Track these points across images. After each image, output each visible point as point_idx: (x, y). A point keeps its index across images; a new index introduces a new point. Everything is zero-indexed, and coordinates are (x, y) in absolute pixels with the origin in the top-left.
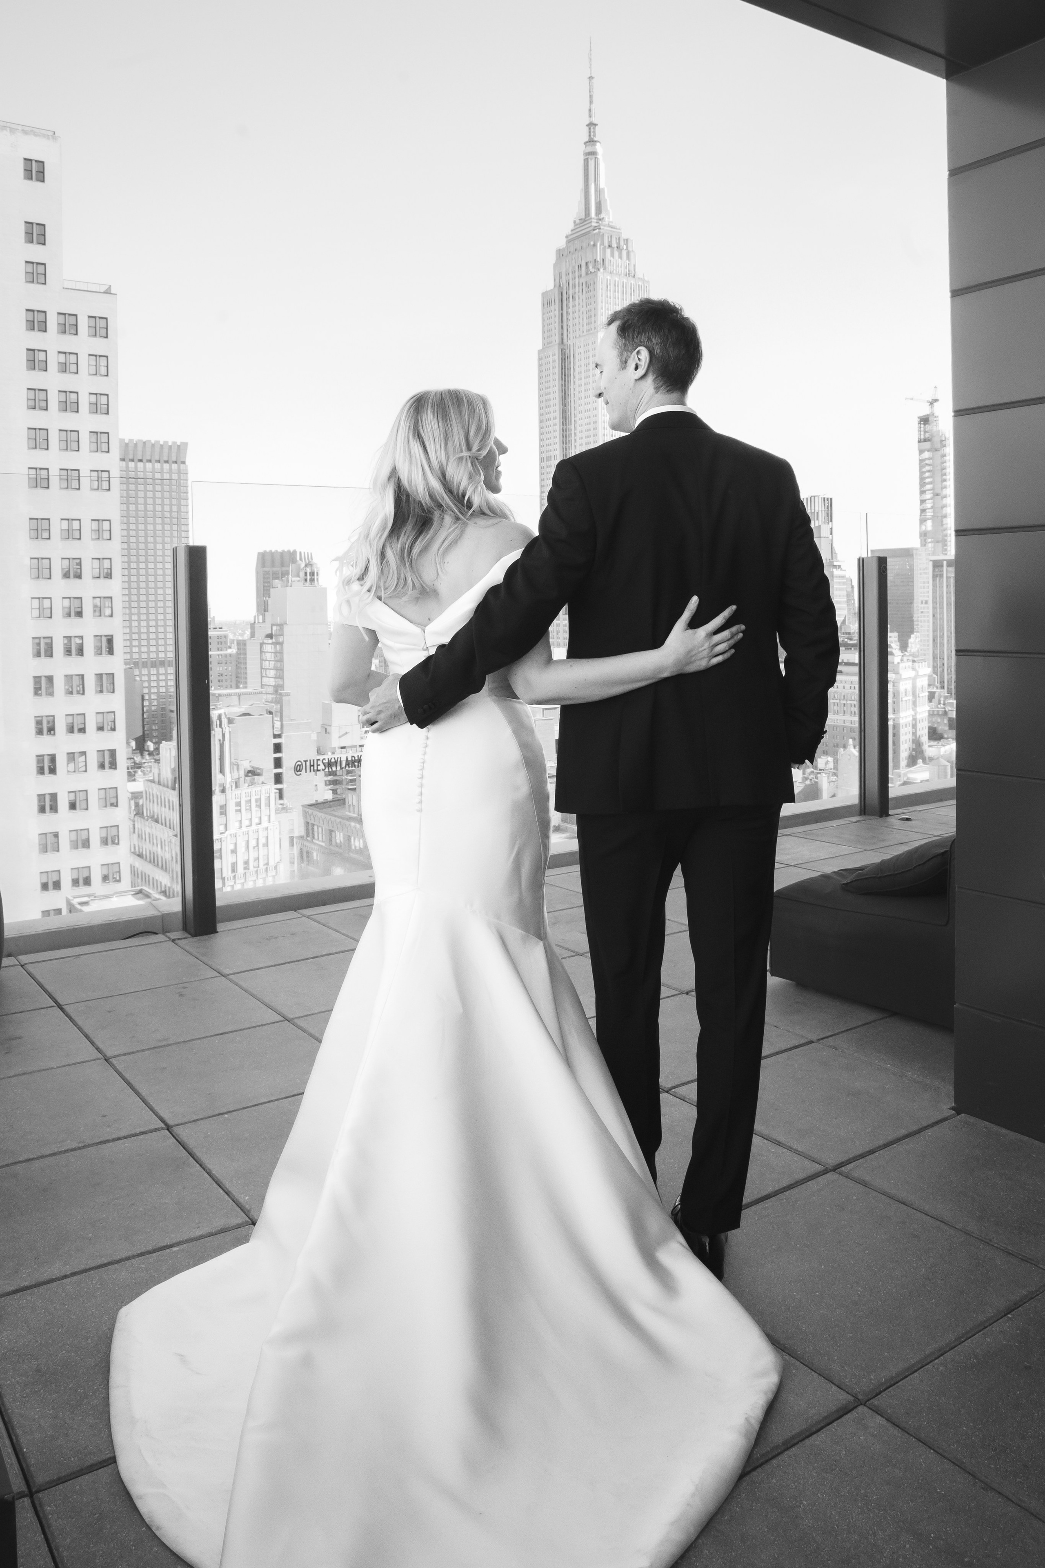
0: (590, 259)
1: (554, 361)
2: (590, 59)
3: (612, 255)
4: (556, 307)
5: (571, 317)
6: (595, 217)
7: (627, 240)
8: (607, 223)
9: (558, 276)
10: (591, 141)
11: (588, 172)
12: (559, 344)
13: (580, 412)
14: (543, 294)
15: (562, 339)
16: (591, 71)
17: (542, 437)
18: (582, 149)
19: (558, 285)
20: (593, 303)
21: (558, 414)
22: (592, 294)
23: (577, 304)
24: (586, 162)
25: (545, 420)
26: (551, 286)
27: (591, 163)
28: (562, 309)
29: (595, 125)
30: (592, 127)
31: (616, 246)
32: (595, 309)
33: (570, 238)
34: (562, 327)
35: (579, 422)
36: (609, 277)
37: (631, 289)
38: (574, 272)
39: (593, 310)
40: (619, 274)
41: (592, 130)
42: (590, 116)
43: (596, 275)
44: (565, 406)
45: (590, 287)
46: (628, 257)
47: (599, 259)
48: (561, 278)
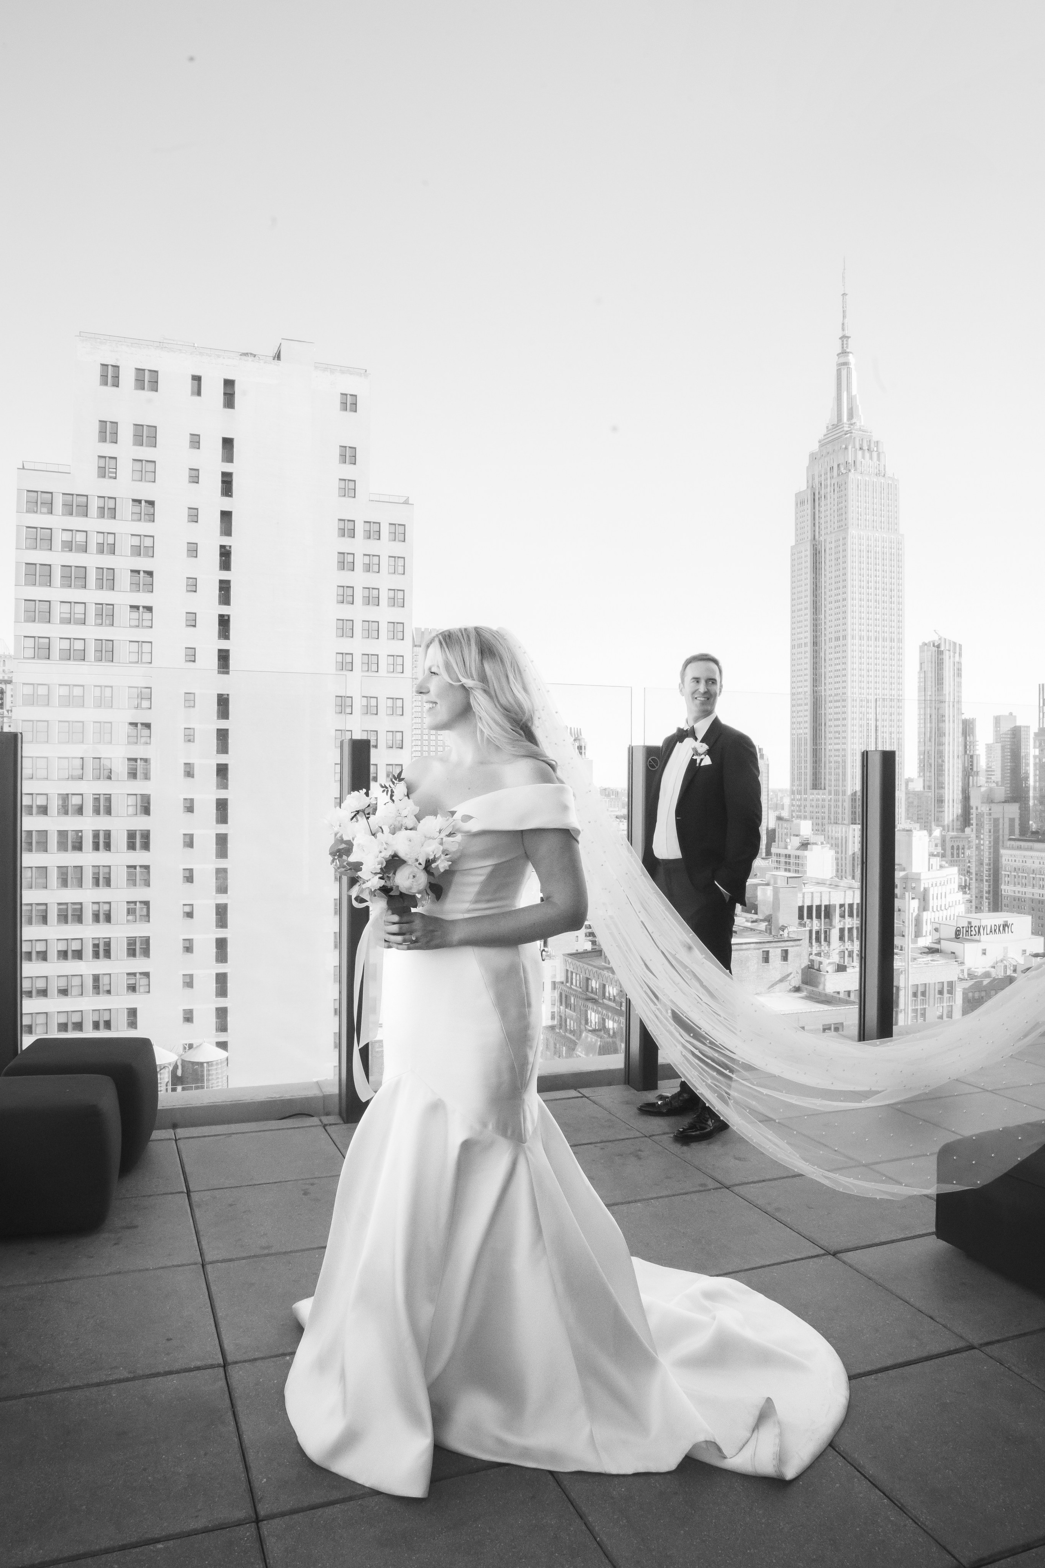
0: (842, 461)
1: (806, 556)
2: (844, 278)
3: (863, 457)
4: (808, 506)
5: (822, 515)
6: (848, 422)
7: (877, 442)
8: (858, 427)
9: (812, 477)
10: (844, 353)
11: (841, 381)
12: (811, 540)
13: (831, 603)
14: (796, 494)
15: (814, 536)
16: (844, 288)
17: (794, 626)
18: (834, 360)
19: (810, 486)
20: (844, 502)
21: (809, 605)
22: (843, 493)
23: (829, 503)
24: (839, 372)
25: (796, 611)
26: (804, 487)
27: (844, 373)
28: (814, 508)
29: (848, 337)
30: (845, 340)
31: (867, 448)
32: (846, 507)
33: (822, 442)
34: (814, 524)
35: (828, 612)
36: (859, 478)
37: (881, 487)
38: (826, 474)
39: (844, 508)
40: (869, 474)
41: (845, 342)
42: (843, 330)
43: (848, 476)
44: (816, 597)
45: (841, 487)
46: (879, 459)
47: (850, 461)
48: (813, 479)
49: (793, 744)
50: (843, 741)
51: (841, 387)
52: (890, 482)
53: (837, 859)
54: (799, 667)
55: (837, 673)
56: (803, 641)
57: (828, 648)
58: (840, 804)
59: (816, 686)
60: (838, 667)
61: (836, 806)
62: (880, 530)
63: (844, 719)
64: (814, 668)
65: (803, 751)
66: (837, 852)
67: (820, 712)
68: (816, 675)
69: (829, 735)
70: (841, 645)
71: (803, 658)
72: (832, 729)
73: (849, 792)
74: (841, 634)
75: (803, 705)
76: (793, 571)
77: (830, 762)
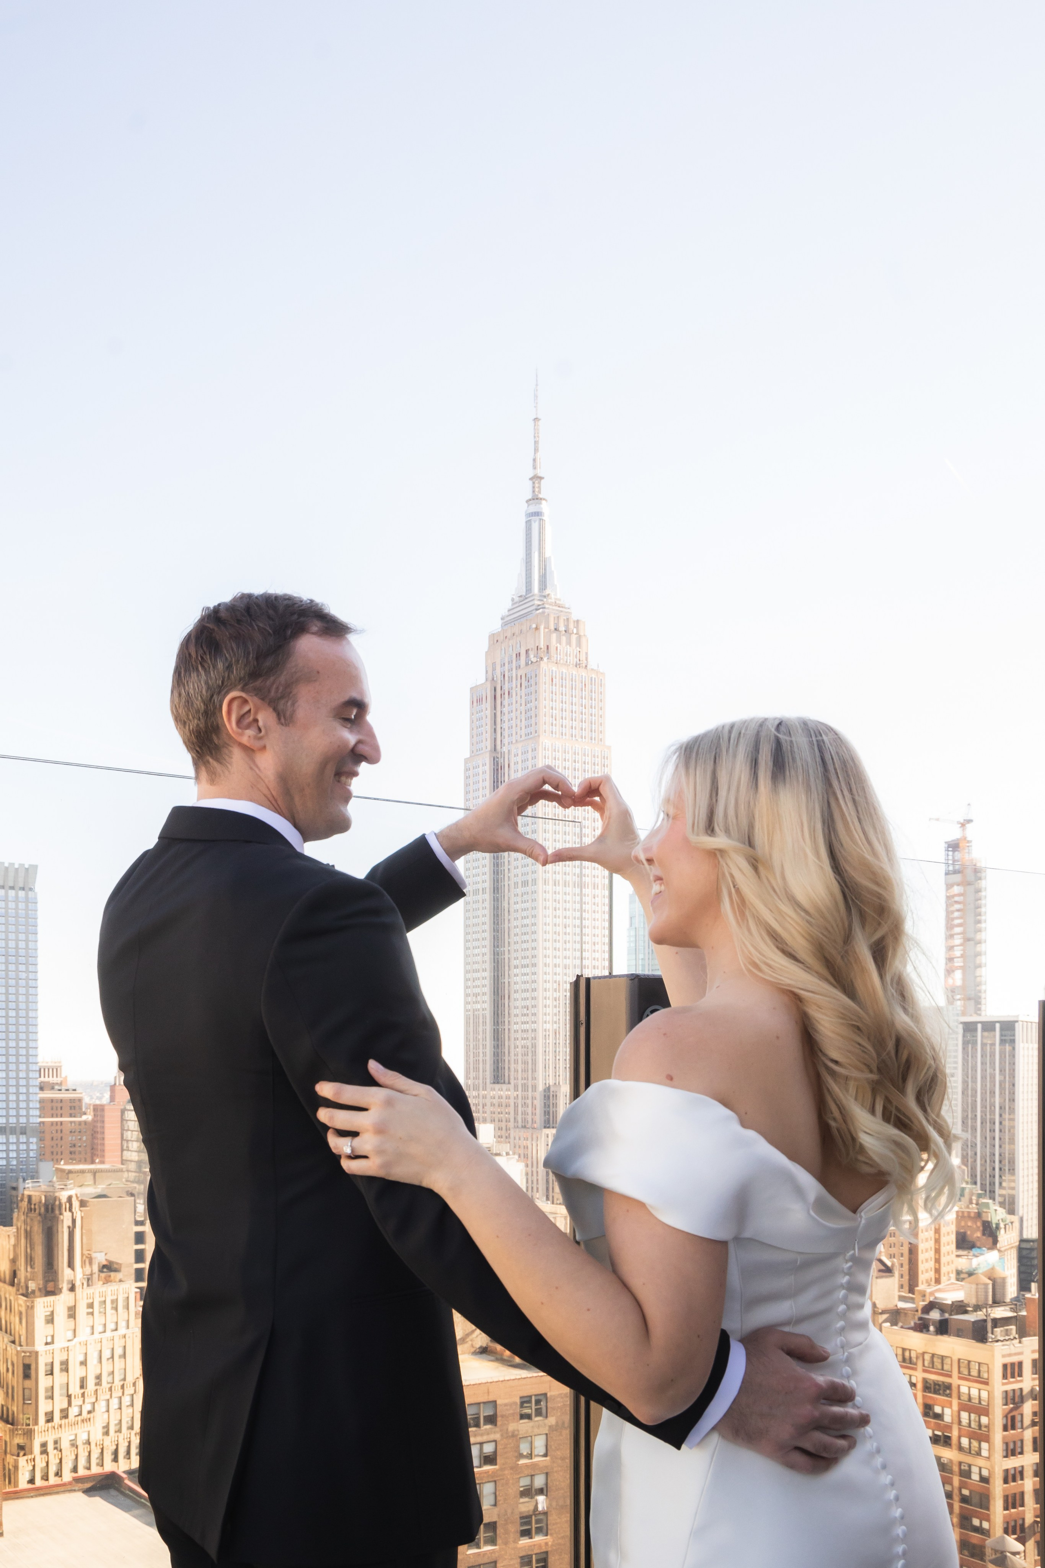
0: (531, 645)
1: (484, 772)
2: (536, 396)
3: (559, 641)
4: (487, 705)
5: (506, 718)
6: (539, 594)
7: (578, 621)
8: (553, 601)
9: (491, 667)
10: (535, 499)
11: (531, 537)
12: (491, 751)
14: (472, 689)
15: (495, 746)
16: (537, 410)
18: (523, 508)
19: (490, 678)
20: (533, 700)
22: (533, 689)
23: (514, 702)
24: (529, 524)
26: (482, 680)
27: (535, 526)
28: (495, 708)
29: (541, 478)
30: (537, 482)
31: (563, 629)
32: (536, 708)
33: (506, 619)
34: (495, 730)
36: (554, 669)
37: (582, 683)
38: (510, 662)
39: (533, 709)
40: (566, 664)
41: (537, 485)
42: (535, 468)
43: (539, 666)
45: (530, 681)
46: (579, 644)
47: (542, 645)
48: (494, 669)
49: (467, 1023)
50: (533, 1019)
51: (531, 545)
52: (593, 676)
53: (527, 1174)
54: (475, 921)
55: (524, 930)
56: (480, 886)
57: (513, 896)
58: (529, 1102)
59: (498, 947)
60: (526, 921)
61: (525, 1105)
62: (580, 740)
63: (534, 990)
64: (494, 922)
65: (481, 1033)
66: (527, 1166)
67: (503, 981)
68: (498, 931)
69: (514, 1011)
70: (530, 892)
71: (481, 909)
72: (518, 1003)
73: (541, 1088)
74: (529, 878)
75: (481, 971)
76: (467, 793)
77: (516, 1047)
